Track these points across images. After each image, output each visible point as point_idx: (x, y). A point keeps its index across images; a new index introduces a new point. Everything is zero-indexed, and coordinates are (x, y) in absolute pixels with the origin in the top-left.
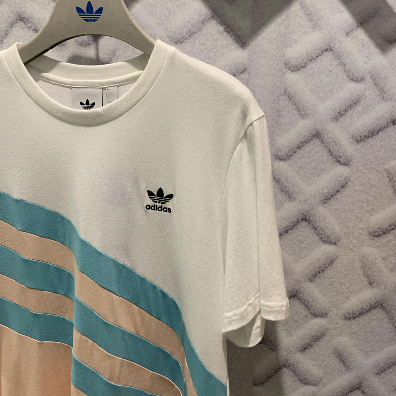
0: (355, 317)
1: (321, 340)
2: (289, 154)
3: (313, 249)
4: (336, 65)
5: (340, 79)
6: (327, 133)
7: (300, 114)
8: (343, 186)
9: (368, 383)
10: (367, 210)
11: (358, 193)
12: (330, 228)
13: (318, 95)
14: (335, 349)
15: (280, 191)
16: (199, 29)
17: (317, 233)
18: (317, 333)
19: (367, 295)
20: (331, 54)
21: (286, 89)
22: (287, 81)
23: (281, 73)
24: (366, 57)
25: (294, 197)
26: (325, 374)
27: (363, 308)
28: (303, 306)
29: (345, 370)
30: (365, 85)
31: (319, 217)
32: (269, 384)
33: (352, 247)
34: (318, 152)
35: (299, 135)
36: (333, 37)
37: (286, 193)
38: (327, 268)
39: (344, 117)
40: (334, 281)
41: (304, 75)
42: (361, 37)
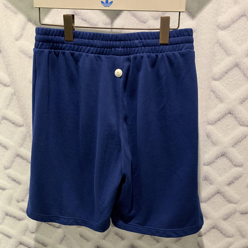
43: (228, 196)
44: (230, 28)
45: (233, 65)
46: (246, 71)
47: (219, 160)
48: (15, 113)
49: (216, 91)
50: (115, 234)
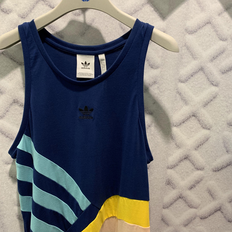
0: (218, 170)
1: (200, 183)
2: (187, 79)
3: (197, 132)
4: (213, 31)
5: (215, 39)
6: (207, 68)
7: (193, 57)
8: (214, 98)
9: (225, 207)
10: (227, 111)
11: (222, 102)
12: (207, 121)
13: (203, 47)
14: (208, 188)
15: (181, 100)
16: (140, 9)
17: (200, 123)
18: (198, 179)
19: (225, 158)
20: (210, 25)
21: (186, 44)
22: (187, 39)
23: (183, 34)
24: (229, 27)
25: (189, 103)
26: (201, 202)
27: (223, 165)
28: (191, 164)
29: (212, 200)
30: (228, 42)
31: (201, 114)
32: (171, 208)
33: (218, 131)
34: (202, 79)
35: (192, 69)
36: (211, 16)
37: (184, 101)
38: (205, 143)
39: (216, 60)
40: (208, 150)
41: (196, 36)
42: (226, 17)
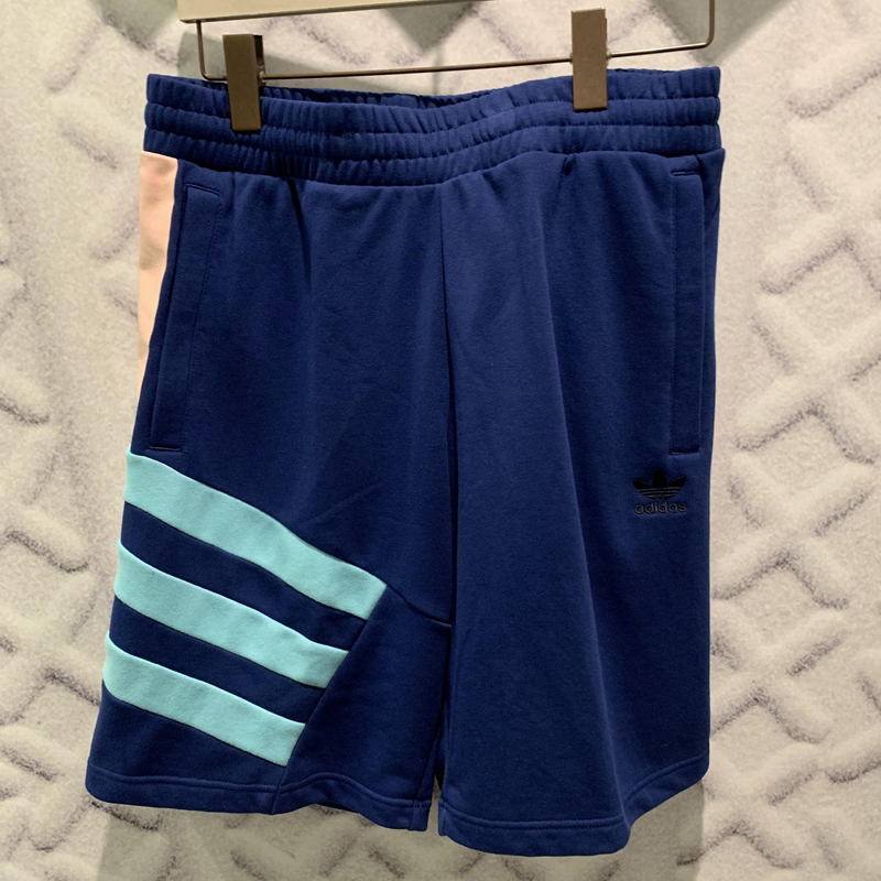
43: (790, 713)
44: (831, 113)
45: (835, 242)
46: (875, 266)
47: (766, 580)
48: (19, 369)
49: (770, 330)
50: (371, 856)
